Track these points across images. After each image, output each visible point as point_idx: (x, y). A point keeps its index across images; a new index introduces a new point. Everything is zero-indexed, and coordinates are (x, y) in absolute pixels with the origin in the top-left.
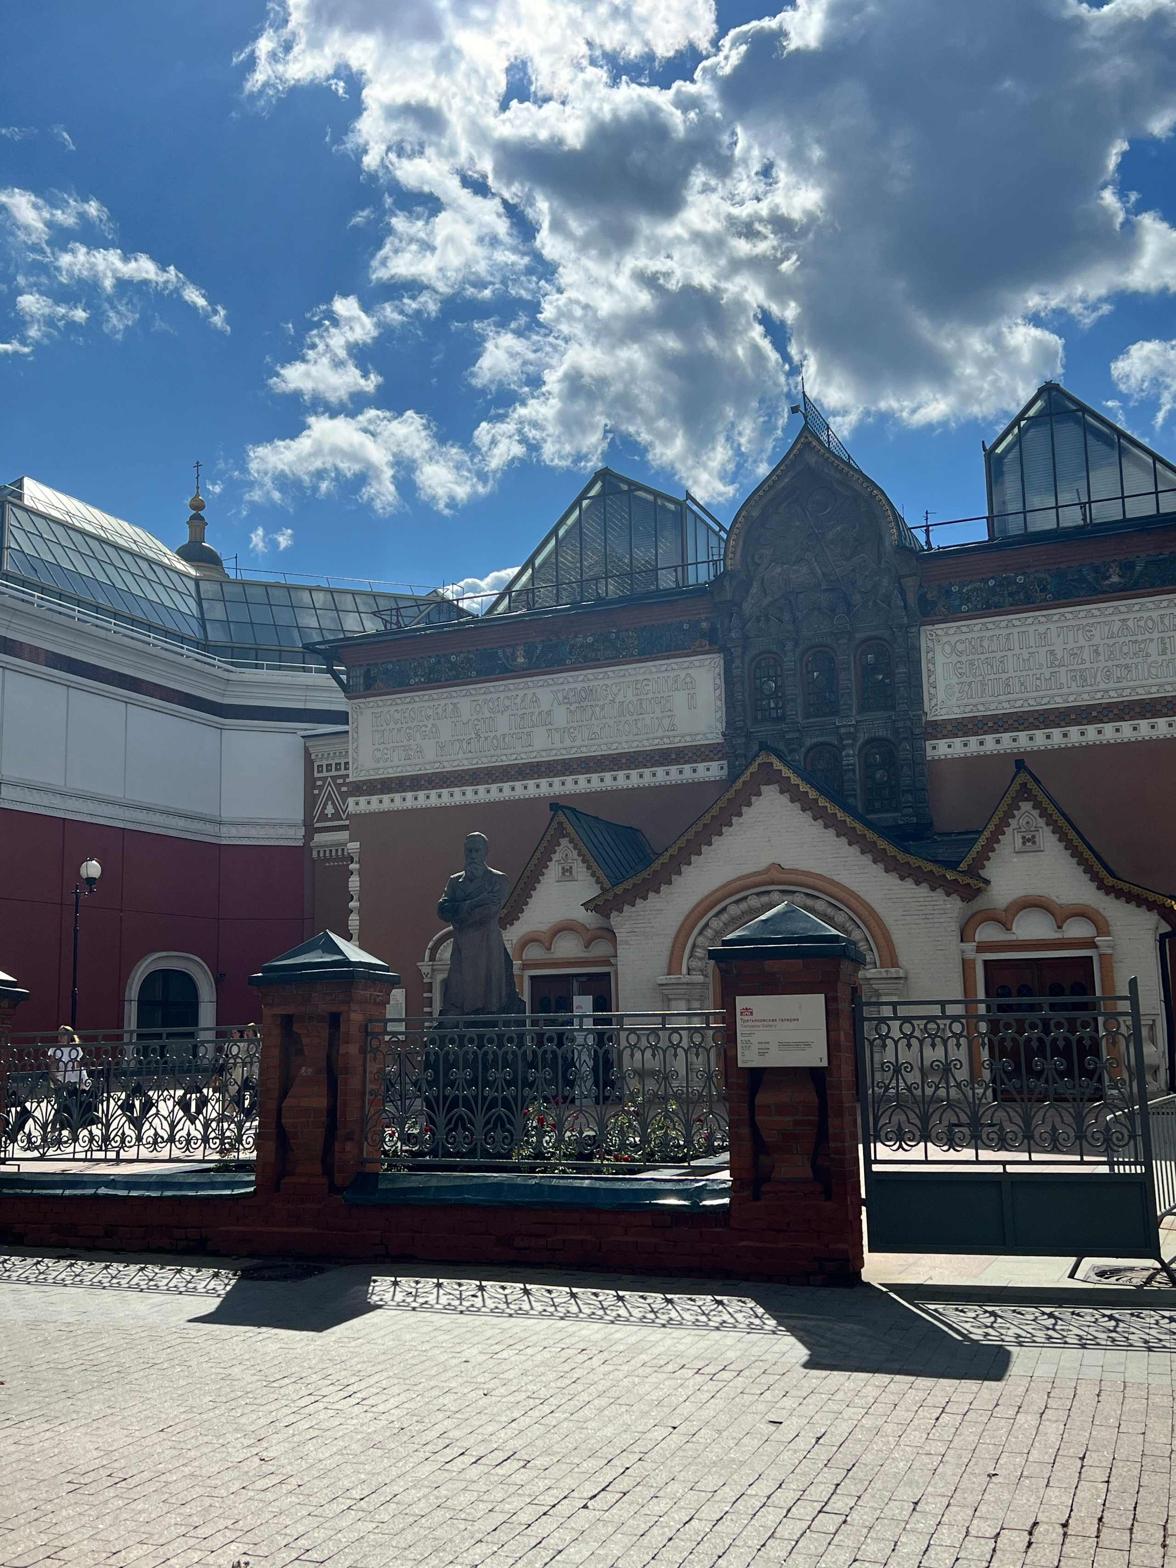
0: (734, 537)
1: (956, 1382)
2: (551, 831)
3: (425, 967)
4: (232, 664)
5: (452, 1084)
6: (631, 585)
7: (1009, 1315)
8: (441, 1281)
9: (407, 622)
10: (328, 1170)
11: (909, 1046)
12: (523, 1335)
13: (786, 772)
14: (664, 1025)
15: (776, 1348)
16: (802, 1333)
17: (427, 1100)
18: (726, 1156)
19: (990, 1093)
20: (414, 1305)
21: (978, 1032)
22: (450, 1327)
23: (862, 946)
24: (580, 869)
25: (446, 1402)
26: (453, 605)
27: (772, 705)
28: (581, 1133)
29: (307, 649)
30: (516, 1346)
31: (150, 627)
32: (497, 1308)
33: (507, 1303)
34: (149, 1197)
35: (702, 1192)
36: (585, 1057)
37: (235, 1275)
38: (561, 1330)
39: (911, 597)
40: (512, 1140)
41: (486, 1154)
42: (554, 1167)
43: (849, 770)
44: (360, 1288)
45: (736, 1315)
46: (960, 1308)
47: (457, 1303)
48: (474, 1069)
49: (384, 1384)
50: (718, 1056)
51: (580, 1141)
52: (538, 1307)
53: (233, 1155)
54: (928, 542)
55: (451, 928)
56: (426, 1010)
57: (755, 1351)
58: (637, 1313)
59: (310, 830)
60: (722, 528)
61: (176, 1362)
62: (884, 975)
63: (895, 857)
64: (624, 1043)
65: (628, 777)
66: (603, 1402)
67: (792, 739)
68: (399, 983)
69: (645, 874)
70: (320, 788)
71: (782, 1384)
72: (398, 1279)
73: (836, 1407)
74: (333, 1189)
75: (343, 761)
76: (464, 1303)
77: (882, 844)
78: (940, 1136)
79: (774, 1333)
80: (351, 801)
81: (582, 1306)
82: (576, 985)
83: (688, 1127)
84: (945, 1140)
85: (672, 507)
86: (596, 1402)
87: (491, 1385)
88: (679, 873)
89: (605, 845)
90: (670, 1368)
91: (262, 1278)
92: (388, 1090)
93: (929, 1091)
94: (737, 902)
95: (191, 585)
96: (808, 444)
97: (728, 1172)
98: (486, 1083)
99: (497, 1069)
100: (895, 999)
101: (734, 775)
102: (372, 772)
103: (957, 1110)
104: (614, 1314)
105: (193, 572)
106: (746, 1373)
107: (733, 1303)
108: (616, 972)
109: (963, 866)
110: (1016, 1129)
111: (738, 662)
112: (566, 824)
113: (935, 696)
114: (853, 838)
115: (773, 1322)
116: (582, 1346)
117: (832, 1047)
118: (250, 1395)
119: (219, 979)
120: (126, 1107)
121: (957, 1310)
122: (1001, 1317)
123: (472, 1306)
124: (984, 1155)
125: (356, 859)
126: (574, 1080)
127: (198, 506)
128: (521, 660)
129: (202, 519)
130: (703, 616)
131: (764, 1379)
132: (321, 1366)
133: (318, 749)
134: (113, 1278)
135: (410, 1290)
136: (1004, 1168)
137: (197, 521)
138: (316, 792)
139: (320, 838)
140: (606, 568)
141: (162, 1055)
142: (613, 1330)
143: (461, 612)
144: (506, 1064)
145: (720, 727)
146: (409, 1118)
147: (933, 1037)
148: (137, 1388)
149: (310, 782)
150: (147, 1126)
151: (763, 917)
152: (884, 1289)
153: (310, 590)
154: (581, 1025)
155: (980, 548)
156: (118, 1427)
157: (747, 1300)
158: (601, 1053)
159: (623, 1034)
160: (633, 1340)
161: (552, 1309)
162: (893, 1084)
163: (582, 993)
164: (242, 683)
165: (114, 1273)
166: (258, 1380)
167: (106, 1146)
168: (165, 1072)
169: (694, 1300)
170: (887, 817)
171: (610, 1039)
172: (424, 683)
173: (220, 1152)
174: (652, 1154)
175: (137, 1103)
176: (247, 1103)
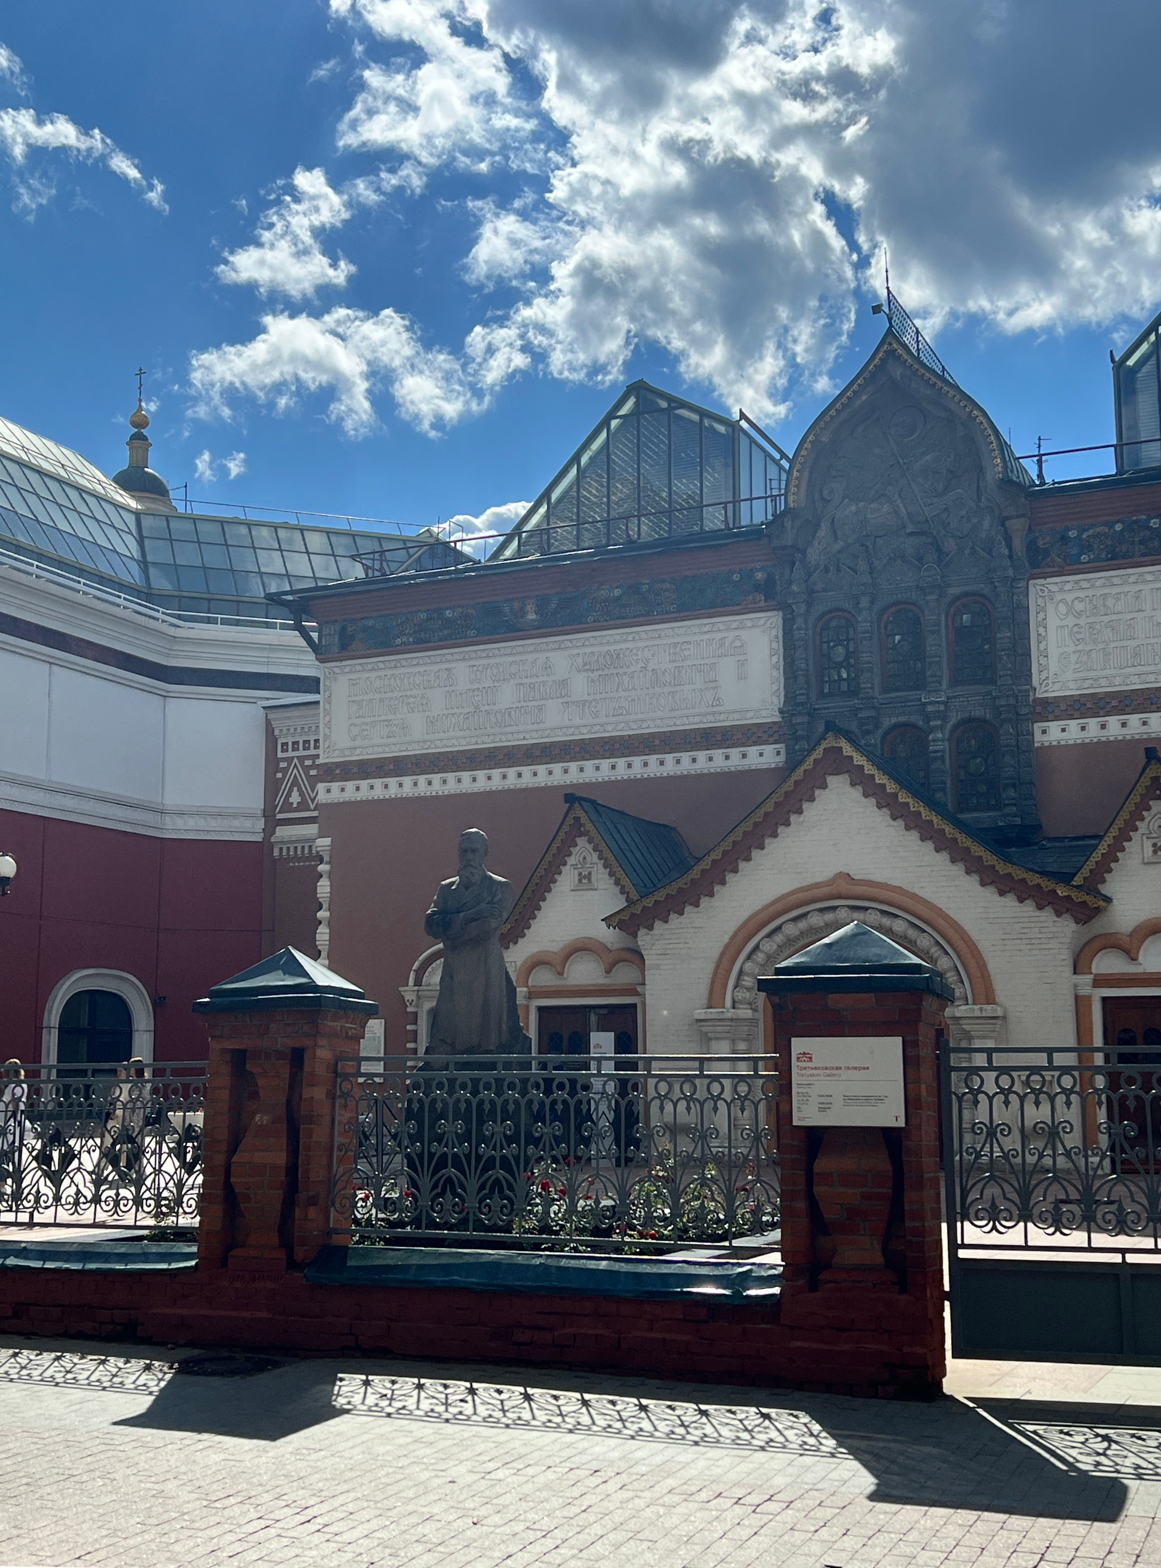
0: (798, 466)
1: (1058, 1522)
2: (566, 828)
3: (409, 993)
4: (179, 617)
5: (439, 1139)
6: (670, 525)
7: (1126, 1440)
8: (423, 1381)
9: (393, 566)
10: (286, 1242)
11: (1007, 1103)
12: (523, 1451)
13: (859, 760)
14: (702, 1071)
15: (834, 1475)
16: (867, 1457)
17: (408, 1156)
18: (776, 1235)
19: (1107, 1163)
20: (389, 1410)
21: (1093, 1087)
22: (432, 1438)
23: (951, 977)
24: (601, 875)
25: (426, 1531)
26: (450, 548)
27: (845, 676)
28: (597, 1202)
29: (272, 600)
30: (514, 1465)
31: (81, 571)
32: (490, 1416)
33: (503, 1410)
34: (67, 1270)
35: (746, 1279)
36: (603, 1107)
37: (171, 1368)
38: (569, 1445)
39: (1018, 543)
40: (512, 1210)
41: (479, 1226)
42: (562, 1247)
43: (937, 758)
44: (323, 1387)
45: (786, 1433)
46: (1066, 1429)
47: (442, 1409)
48: (467, 1120)
49: (351, 1507)
50: (769, 1110)
51: (596, 1212)
52: (541, 1416)
53: (171, 1221)
54: (1040, 476)
55: (441, 946)
56: (410, 1045)
57: (809, 1478)
58: (663, 1427)
59: (272, 821)
60: (783, 455)
61: (97, 1473)
62: (978, 1014)
63: (993, 867)
64: (651, 1093)
65: (662, 763)
66: (620, 1536)
67: (868, 718)
68: (377, 1013)
69: (680, 883)
70: (285, 771)
71: (841, 1519)
72: (370, 1378)
73: (908, 1550)
74: (293, 1264)
75: (312, 739)
76: (450, 1409)
77: (978, 850)
78: (1044, 1216)
79: (833, 1455)
80: (321, 787)
81: (596, 1417)
82: (593, 1018)
83: (730, 1199)
84: (1050, 1221)
85: (721, 429)
86: (612, 1536)
87: (483, 1512)
88: (723, 882)
89: (633, 846)
90: (703, 1495)
91: (205, 1373)
92: (361, 1145)
93: (1031, 1160)
94: (795, 919)
95: (131, 520)
96: (891, 353)
97: (778, 1255)
98: (482, 1139)
99: (495, 1122)
100: (990, 1044)
101: (792, 764)
102: (347, 752)
103: (1065, 1183)
104: (635, 1427)
105: (133, 504)
106: (797, 1504)
107: (782, 1417)
108: (644, 1004)
109: (1078, 880)
110: (1137, 1208)
111: (800, 621)
112: (584, 819)
113: (1047, 668)
114: (941, 843)
115: (832, 1443)
116: (595, 1466)
117: (911, 1103)
118: (186, 1517)
119: (158, 1004)
120: (43, 1159)
121: (1061, 1432)
122: (1116, 1442)
123: (461, 1413)
124: (1100, 1239)
125: (326, 858)
126: (590, 1137)
127: (140, 423)
128: (532, 616)
129: (145, 438)
130: (758, 565)
131: (820, 1513)
132: (273, 1483)
133: (280, 722)
134: (22, 1368)
135: (384, 1392)
136: (1124, 1258)
137: (139, 439)
138: (279, 775)
139: (283, 832)
140: (639, 503)
141: (87, 1097)
142: (634, 1448)
143: (460, 557)
144: (506, 1117)
145: (778, 701)
146: (387, 1179)
147: (1037, 1093)
148: (50, 1504)
149: (272, 763)
150: (67, 1182)
151: (826, 941)
152: (971, 1405)
153: (275, 528)
154: (599, 1070)
155: (1106, 483)
156: (25, 1552)
157: (801, 1414)
158: (623, 1103)
159: (651, 1082)
160: (658, 1459)
161: (559, 1419)
162: (987, 1148)
163: (602, 1028)
164: (189, 640)
165: (24, 1362)
166: (197, 1499)
167: (17, 1206)
168: (90, 1115)
169: (734, 1413)
170: (984, 817)
171: (635, 1088)
172: (414, 643)
173: (156, 1216)
174: (686, 1231)
175: (56, 1155)
176: (189, 1156)
